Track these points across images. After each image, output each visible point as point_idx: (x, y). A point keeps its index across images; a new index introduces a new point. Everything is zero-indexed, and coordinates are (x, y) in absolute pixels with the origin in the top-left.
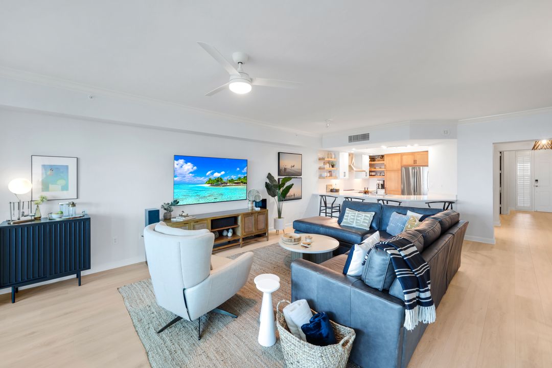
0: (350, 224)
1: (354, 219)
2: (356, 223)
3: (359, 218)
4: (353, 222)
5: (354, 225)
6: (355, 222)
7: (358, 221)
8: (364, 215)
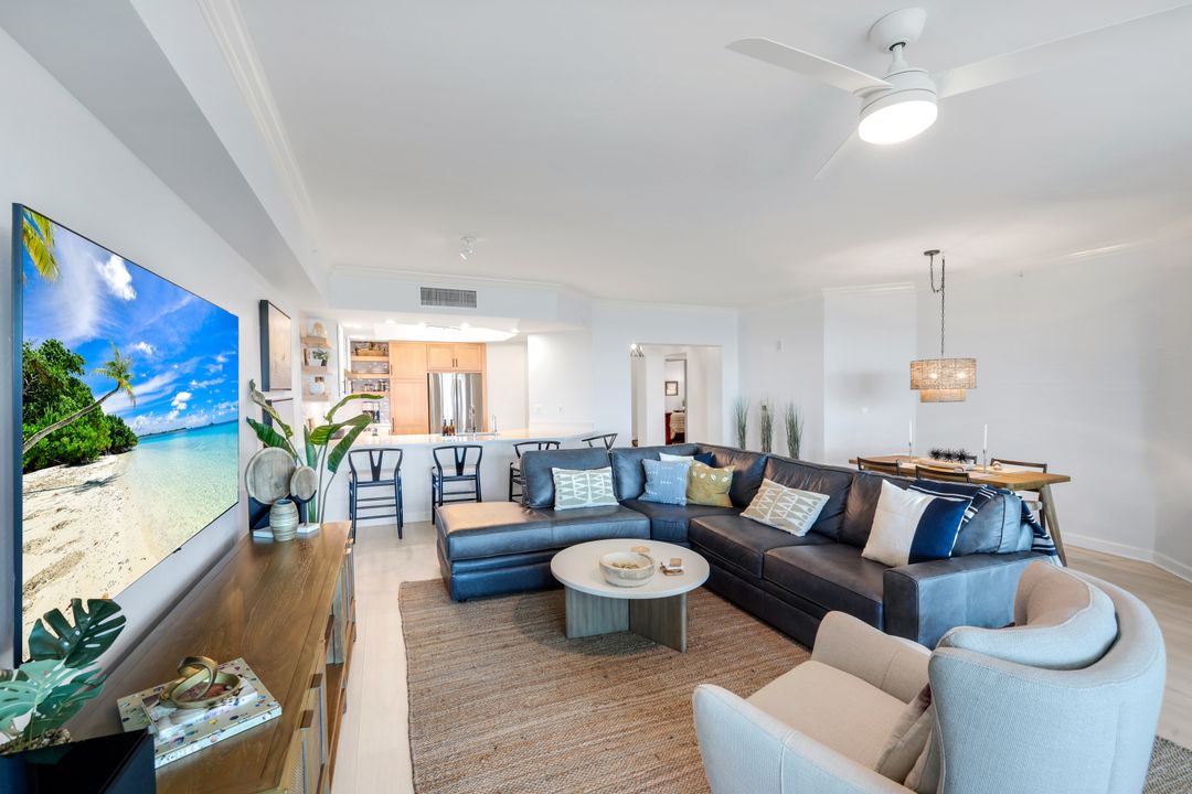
0: (581, 502)
1: (586, 489)
2: (594, 495)
3: (595, 485)
4: (586, 496)
5: (590, 503)
6: (590, 496)
7: (596, 492)
8: (601, 475)
